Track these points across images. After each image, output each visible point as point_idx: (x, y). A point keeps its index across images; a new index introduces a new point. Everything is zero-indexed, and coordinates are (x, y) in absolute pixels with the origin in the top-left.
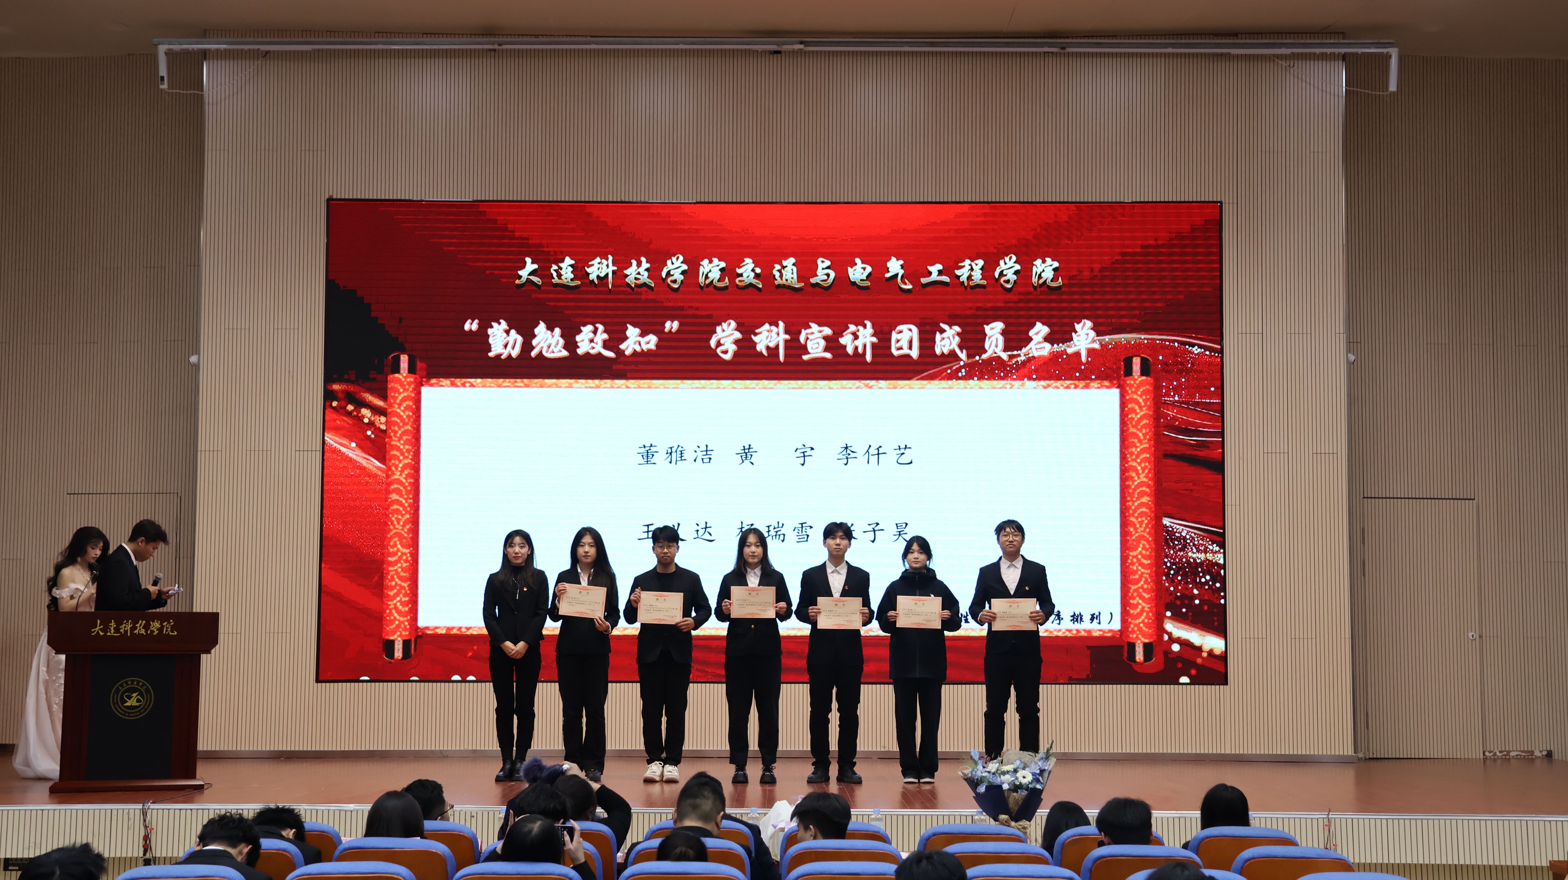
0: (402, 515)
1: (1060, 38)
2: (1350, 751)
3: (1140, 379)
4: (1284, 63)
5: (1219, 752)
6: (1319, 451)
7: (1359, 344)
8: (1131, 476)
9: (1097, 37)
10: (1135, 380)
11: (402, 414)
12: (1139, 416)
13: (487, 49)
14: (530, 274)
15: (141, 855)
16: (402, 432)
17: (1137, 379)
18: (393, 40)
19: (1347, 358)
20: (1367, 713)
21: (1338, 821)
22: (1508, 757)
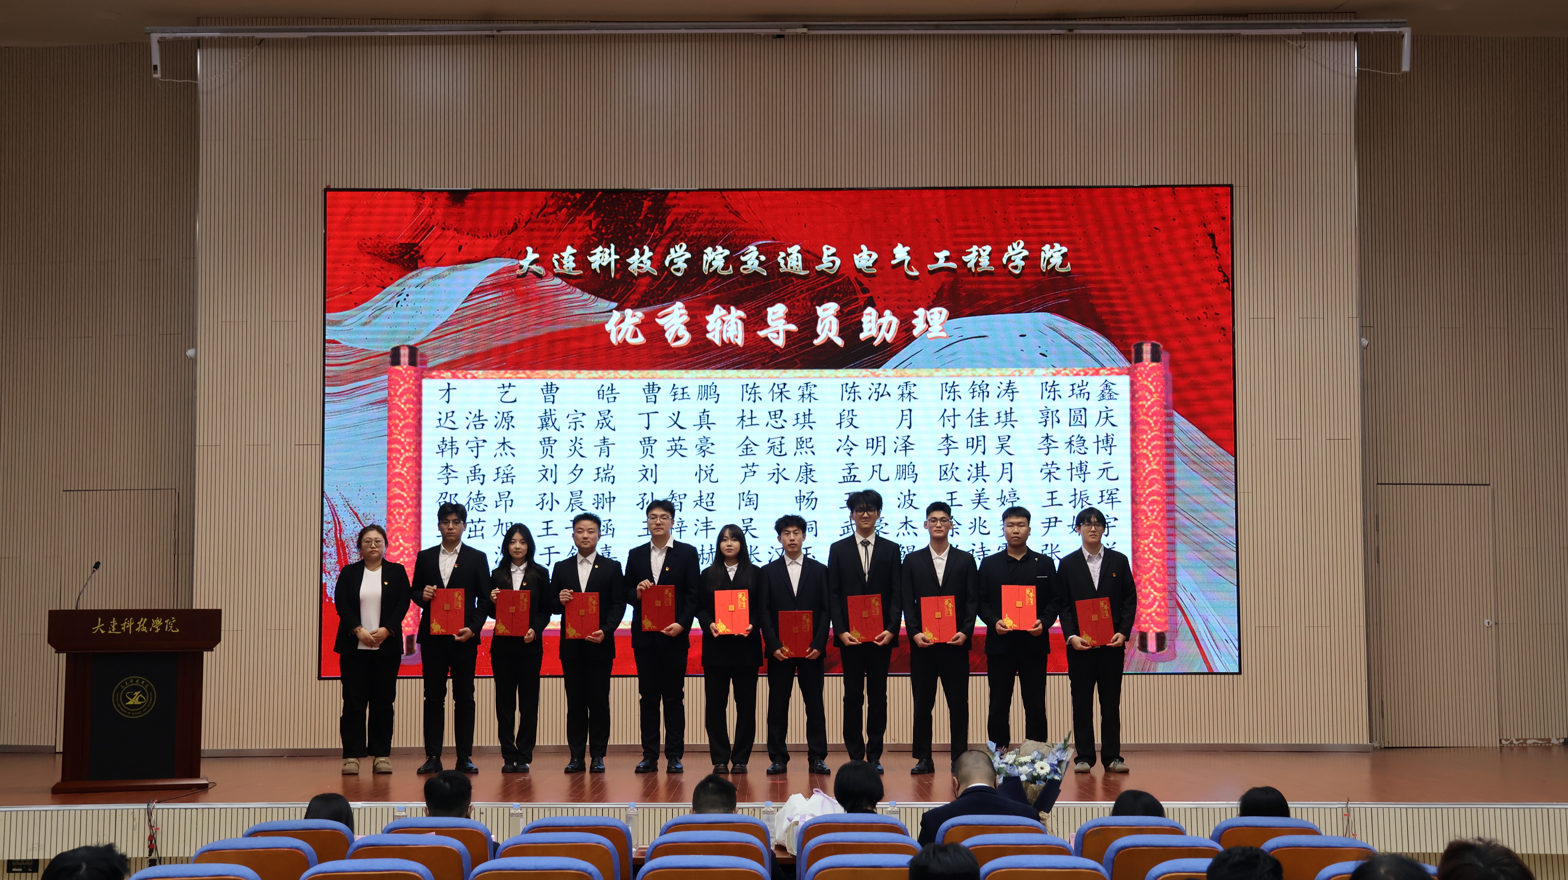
0: (404, 510)
1: (1068, 19)
2: (1365, 741)
3: (1150, 366)
4: (1295, 44)
5: (1233, 742)
6: (1332, 437)
7: (1372, 329)
8: (1142, 463)
9: (1104, 18)
10: (1145, 366)
11: (402, 406)
12: (1149, 403)
13: (485, 35)
14: (531, 264)
15: (147, 855)
16: (403, 426)
17: (1148, 365)
19: (1361, 343)
20: (1382, 702)
21: (1357, 810)
22: (1524, 745)
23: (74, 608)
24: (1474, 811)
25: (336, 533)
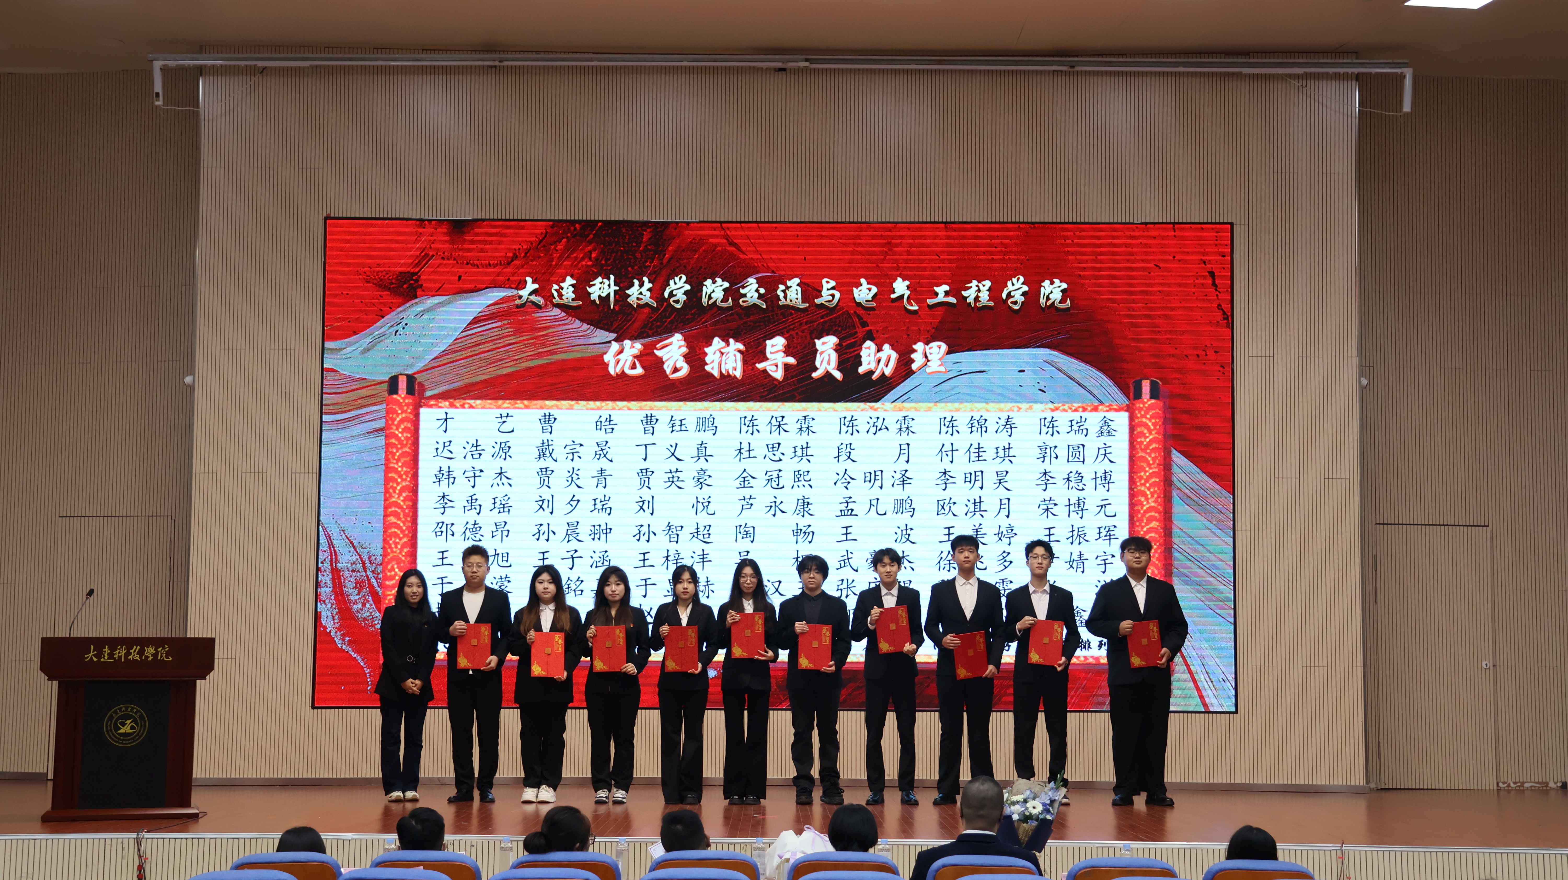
0: (400, 539)
1: (1070, 56)
2: (1362, 782)
3: (1149, 403)
4: (1296, 83)
5: (1228, 782)
6: (1331, 477)
7: (1371, 368)
8: (1140, 500)
9: (1106, 55)
10: (1144, 403)
11: (400, 435)
12: (1148, 440)
13: (487, 66)
14: (530, 294)
16: (400, 454)
17: (1146, 403)
18: (392, 56)
19: (1360, 382)
20: (1379, 742)
21: (1351, 853)
22: (1521, 788)
23: (68, 636)
24: (1469, 855)
25: (331, 561)
